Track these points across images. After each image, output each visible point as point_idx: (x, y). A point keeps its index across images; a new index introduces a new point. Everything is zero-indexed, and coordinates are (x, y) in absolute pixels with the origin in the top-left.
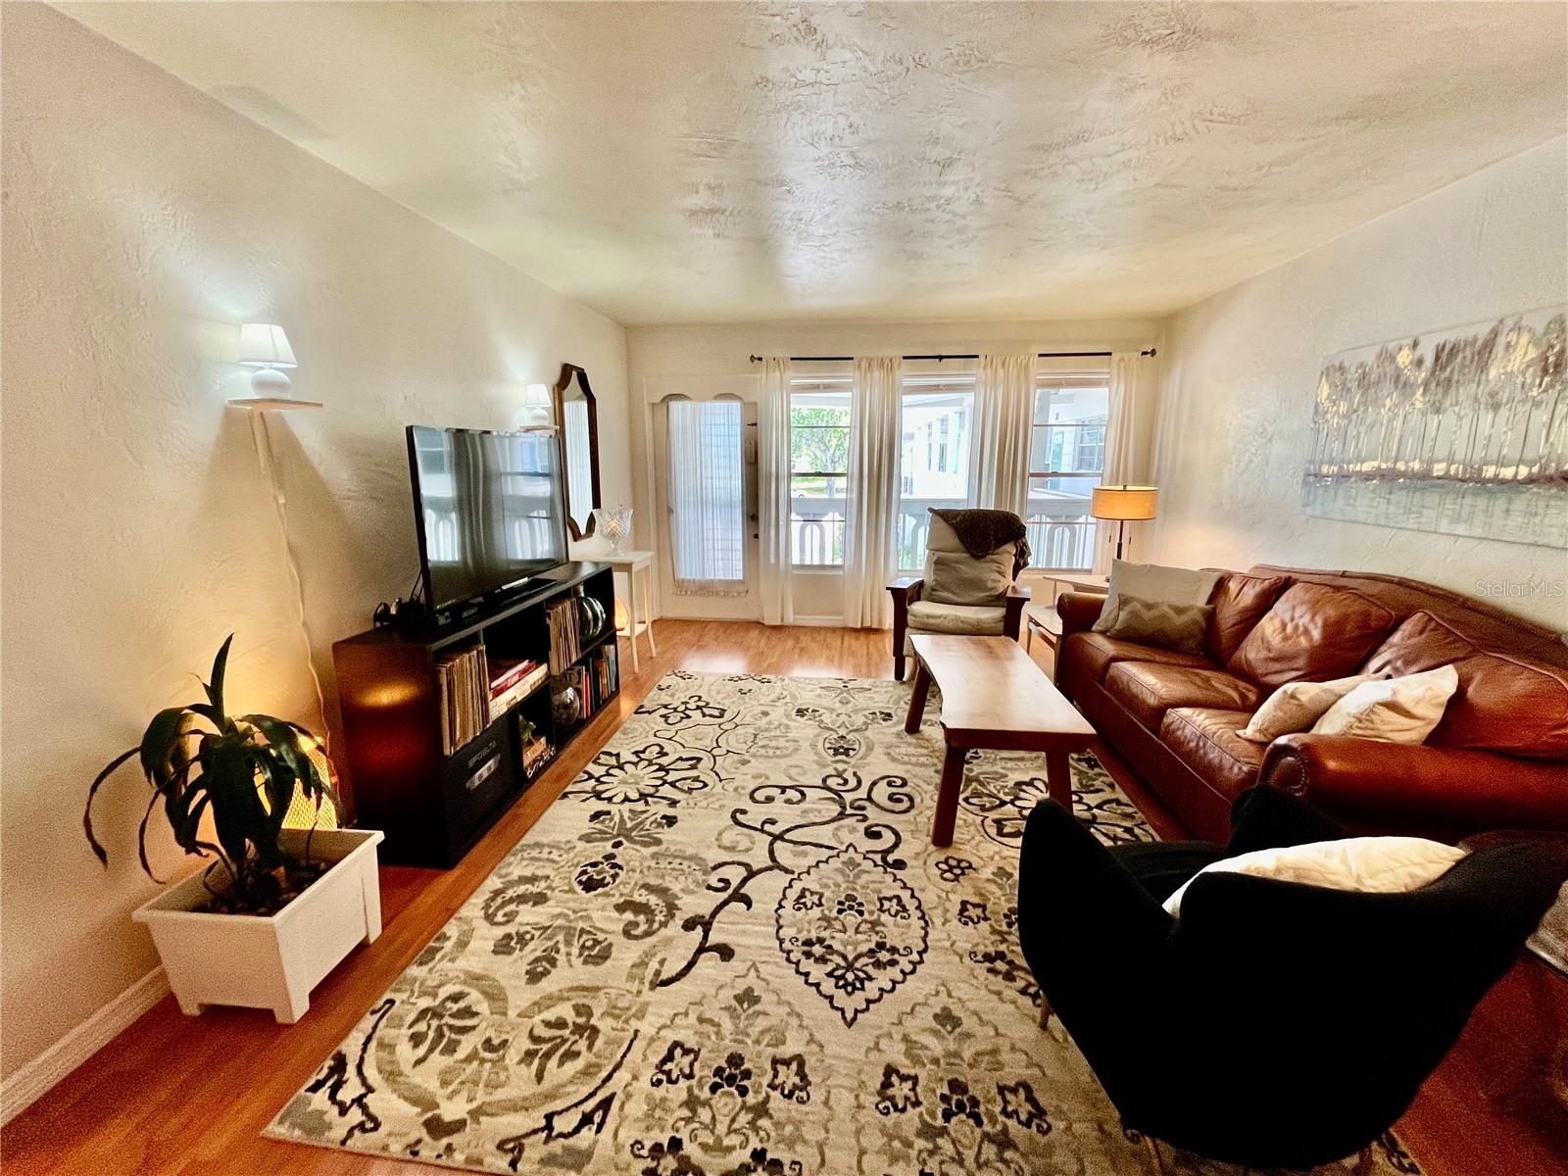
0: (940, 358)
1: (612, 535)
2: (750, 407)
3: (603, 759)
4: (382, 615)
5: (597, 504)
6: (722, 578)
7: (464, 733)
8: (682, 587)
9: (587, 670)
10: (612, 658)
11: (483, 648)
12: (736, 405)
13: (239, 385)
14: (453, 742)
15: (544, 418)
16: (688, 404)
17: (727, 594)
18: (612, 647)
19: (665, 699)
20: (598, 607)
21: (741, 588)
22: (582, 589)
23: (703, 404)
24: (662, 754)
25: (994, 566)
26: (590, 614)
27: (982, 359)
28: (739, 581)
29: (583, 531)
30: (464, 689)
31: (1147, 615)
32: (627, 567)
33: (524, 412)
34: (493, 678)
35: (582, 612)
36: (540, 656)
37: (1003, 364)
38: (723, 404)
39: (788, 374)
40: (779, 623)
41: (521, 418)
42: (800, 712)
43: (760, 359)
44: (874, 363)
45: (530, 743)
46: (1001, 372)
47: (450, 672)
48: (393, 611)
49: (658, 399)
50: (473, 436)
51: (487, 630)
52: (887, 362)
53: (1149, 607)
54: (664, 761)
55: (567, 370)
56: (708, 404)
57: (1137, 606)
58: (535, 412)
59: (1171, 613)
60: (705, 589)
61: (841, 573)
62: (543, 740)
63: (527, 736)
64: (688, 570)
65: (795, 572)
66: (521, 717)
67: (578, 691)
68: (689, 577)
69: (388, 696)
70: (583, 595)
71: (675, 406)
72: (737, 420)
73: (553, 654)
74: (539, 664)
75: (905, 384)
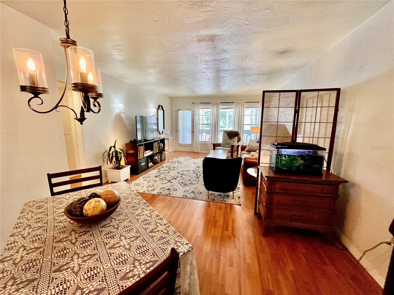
0: (227, 103)
1: (166, 134)
2: (193, 112)
3: (161, 167)
4: (131, 141)
5: (164, 128)
6: (187, 143)
7: (141, 157)
8: (180, 145)
9: (160, 154)
10: (164, 153)
11: (144, 146)
12: (190, 111)
13: (117, 111)
14: (139, 158)
15: (155, 114)
16: (182, 111)
17: (188, 146)
18: (164, 152)
19: (172, 161)
20: (162, 145)
21: (191, 145)
22: (159, 141)
23: (184, 111)
24: (170, 166)
25: (233, 141)
26: (160, 145)
27: (235, 103)
28: (190, 144)
29: (161, 133)
30: (141, 151)
31: (251, 147)
32: (168, 139)
33: (152, 113)
34: (145, 151)
35: (159, 145)
36: (152, 150)
37: (239, 104)
38: (188, 111)
39: (199, 106)
40: (197, 152)
41: (151, 114)
42: (194, 163)
43: (194, 103)
44: (215, 104)
45: (150, 163)
46: (238, 105)
47: (139, 148)
48: (132, 141)
49: (176, 110)
50: (144, 117)
51: (144, 144)
52: (217, 104)
53: (252, 146)
54: (170, 167)
55: (159, 106)
56: (185, 111)
57: (250, 146)
58: (154, 113)
59: (255, 147)
60: (184, 145)
61: (209, 143)
62: (152, 163)
63: (149, 161)
64: (181, 142)
65: (200, 142)
66: (149, 159)
67: (158, 158)
68: (181, 143)
69: (131, 152)
70: (159, 142)
71: (179, 111)
72: (190, 114)
73: (154, 150)
74: (152, 151)
75: (220, 108)
